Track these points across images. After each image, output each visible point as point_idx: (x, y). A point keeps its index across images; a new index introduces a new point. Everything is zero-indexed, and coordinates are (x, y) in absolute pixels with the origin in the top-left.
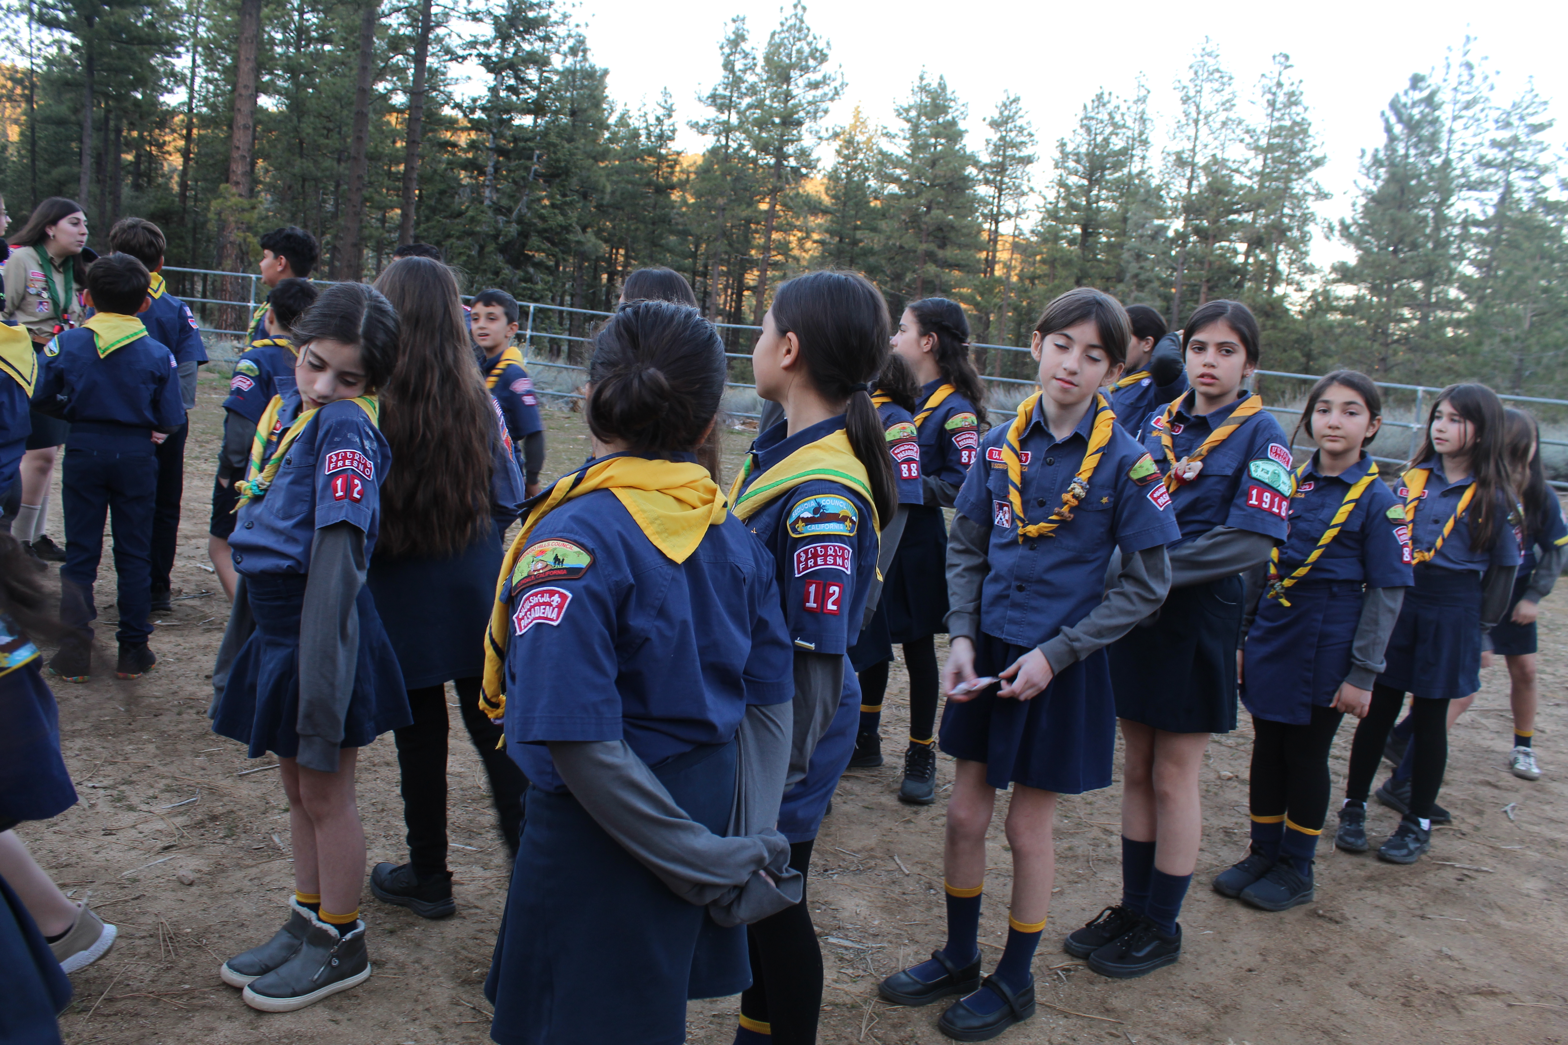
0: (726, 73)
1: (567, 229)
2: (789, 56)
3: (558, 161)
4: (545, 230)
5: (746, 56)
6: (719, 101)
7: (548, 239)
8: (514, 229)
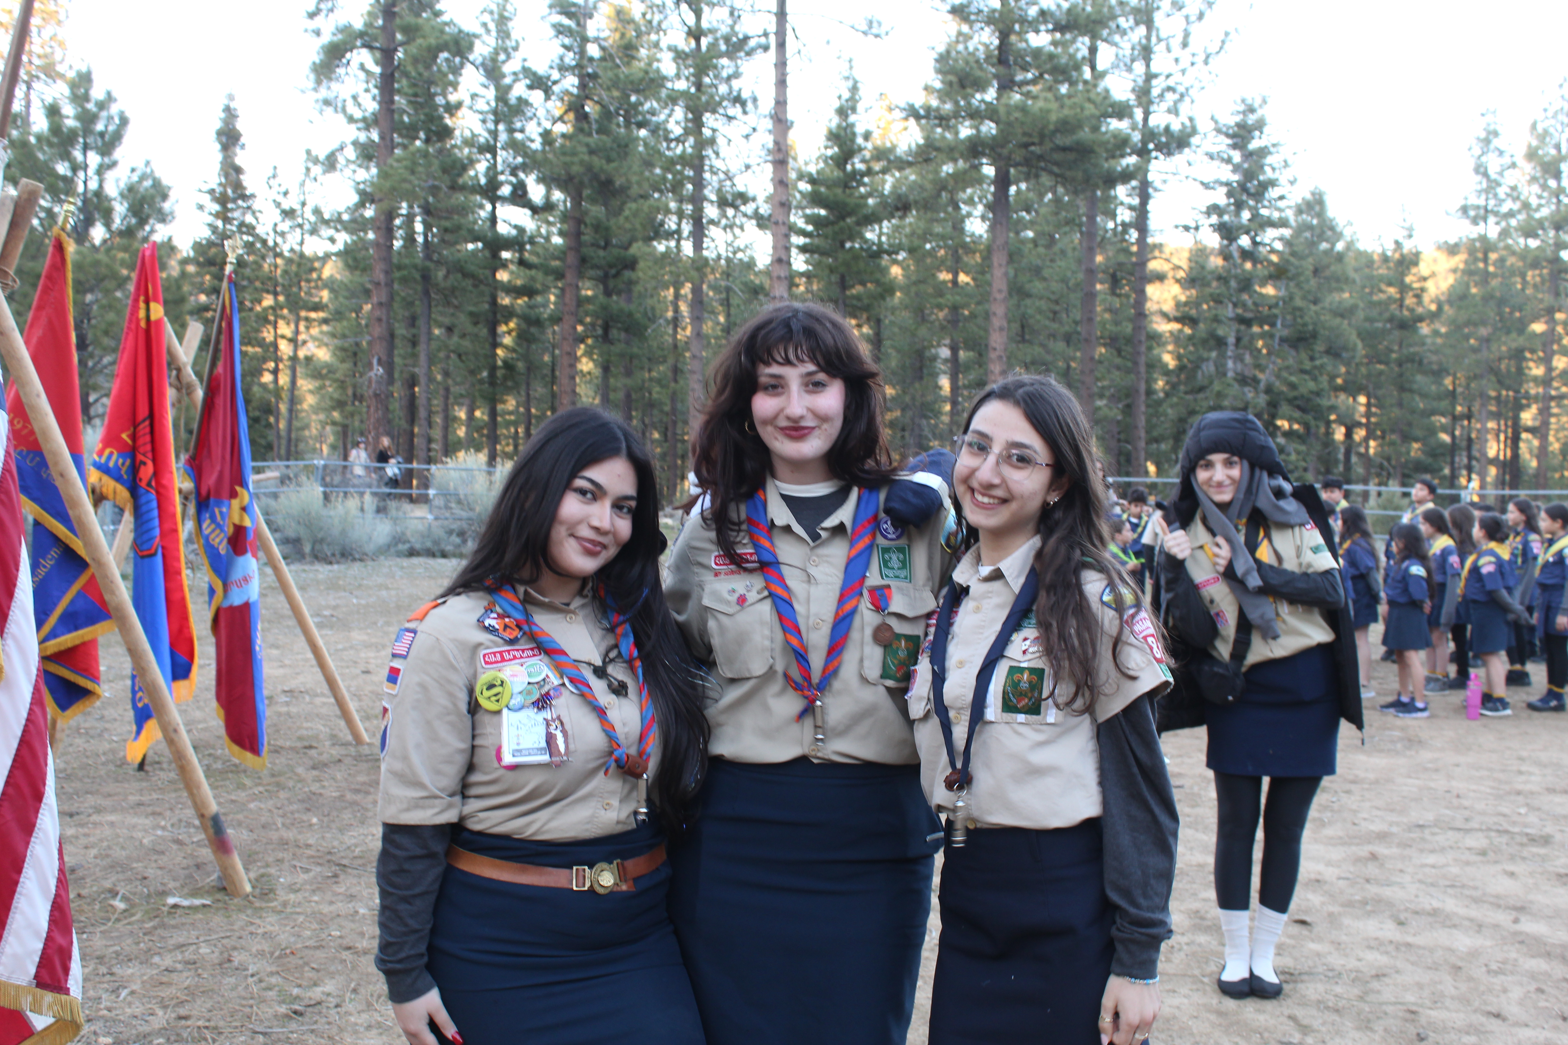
0: (1479, 178)
1: (1318, 394)
2: (1558, 147)
3: (1305, 325)
4: (1296, 398)
5: (1501, 153)
6: (1472, 213)
7: (1299, 408)
8: (1262, 400)
